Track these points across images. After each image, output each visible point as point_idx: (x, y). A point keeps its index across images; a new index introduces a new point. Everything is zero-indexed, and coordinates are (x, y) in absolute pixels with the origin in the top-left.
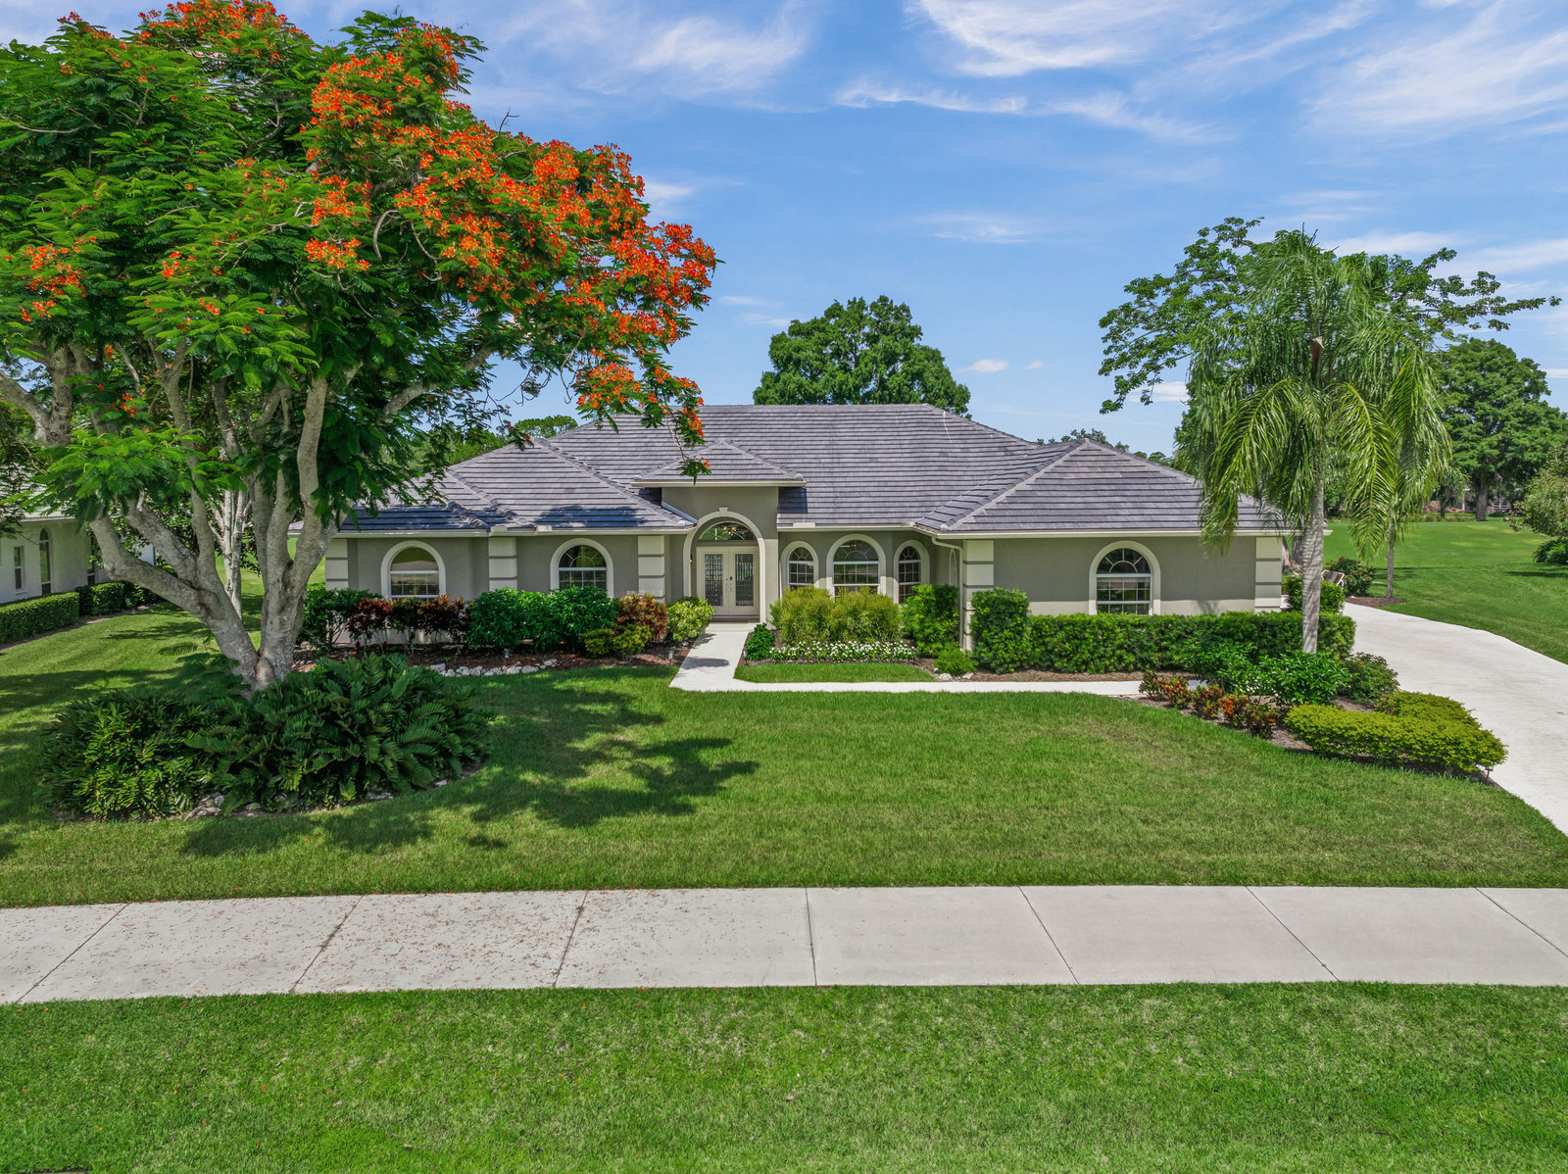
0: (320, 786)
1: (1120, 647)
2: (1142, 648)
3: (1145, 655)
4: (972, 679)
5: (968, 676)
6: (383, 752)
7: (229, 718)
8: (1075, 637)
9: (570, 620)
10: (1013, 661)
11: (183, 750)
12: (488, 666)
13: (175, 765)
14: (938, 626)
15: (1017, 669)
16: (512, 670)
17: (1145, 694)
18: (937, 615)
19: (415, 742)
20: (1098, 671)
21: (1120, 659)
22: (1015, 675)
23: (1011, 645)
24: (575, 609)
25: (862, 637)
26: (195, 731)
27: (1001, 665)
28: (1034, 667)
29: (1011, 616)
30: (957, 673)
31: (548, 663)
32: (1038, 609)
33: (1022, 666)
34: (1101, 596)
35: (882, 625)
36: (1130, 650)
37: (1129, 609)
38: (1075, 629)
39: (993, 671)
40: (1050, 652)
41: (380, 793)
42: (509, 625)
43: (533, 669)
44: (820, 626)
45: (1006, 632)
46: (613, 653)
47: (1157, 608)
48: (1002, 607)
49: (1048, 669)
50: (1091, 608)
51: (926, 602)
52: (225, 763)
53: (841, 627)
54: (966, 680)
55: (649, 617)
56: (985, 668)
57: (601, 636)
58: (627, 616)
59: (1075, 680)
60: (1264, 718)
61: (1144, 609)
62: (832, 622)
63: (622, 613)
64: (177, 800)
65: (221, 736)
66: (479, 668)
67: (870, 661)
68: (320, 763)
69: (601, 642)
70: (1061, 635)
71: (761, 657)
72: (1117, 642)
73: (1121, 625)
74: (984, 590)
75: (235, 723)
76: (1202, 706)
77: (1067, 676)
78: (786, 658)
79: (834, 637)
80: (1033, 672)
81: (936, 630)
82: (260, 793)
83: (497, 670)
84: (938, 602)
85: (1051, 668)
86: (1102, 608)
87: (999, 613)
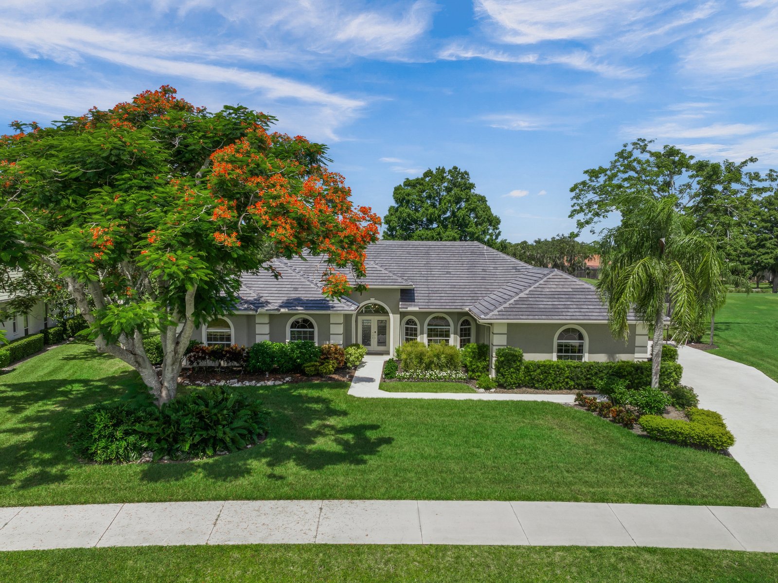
0: (197, 449)
1: (567, 377)
2: (578, 378)
3: (579, 382)
4: (495, 392)
5: (493, 390)
6: (225, 433)
7: (154, 417)
8: (546, 372)
9: (298, 358)
10: (515, 383)
11: (135, 432)
12: (258, 381)
13: (132, 439)
14: (479, 364)
15: (517, 387)
16: (270, 383)
17: (577, 403)
18: (479, 359)
19: (238, 428)
20: (556, 389)
21: (567, 383)
22: (515, 390)
23: (514, 376)
24: (300, 352)
25: (441, 368)
26: (139, 423)
27: (509, 385)
28: (526, 386)
29: (514, 361)
30: (487, 388)
31: (287, 379)
32: (528, 357)
33: (519, 386)
34: (560, 351)
35: (451, 362)
36: (572, 379)
37: (572, 358)
38: (545, 368)
39: (505, 388)
40: (533, 379)
41: (222, 451)
42: (268, 360)
43: (281, 383)
44: (421, 362)
45: (512, 369)
46: (319, 375)
47: (587, 358)
48: (510, 357)
49: (532, 387)
50: (554, 357)
51: (473, 352)
52: (154, 438)
53: (431, 362)
54: (492, 392)
55: (336, 356)
56: (502, 386)
57: (313, 366)
58: (325, 355)
59: (544, 393)
60: (629, 420)
61: (580, 358)
62: (427, 360)
63: (323, 354)
64: (133, 455)
65: (151, 426)
66: (254, 382)
67: (445, 381)
68: (197, 439)
69: (313, 369)
70: (539, 371)
71: (392, 378)
72: (566, 375)
73: (568, 367)
74: (502, 347)
75: (156, 419)
76: (602, 410)
77: (541, 391)
78: (404, 378)
79: (428, 367)
80: (524, 389)
81: (478, 366)
82: (170, 452)
83: (262, 383)
84: (479, 353)
85: (533, 387)
86: (559, 357)
87: (509, 360)
